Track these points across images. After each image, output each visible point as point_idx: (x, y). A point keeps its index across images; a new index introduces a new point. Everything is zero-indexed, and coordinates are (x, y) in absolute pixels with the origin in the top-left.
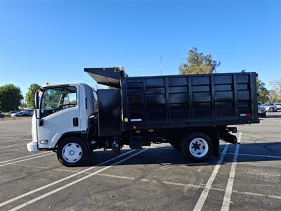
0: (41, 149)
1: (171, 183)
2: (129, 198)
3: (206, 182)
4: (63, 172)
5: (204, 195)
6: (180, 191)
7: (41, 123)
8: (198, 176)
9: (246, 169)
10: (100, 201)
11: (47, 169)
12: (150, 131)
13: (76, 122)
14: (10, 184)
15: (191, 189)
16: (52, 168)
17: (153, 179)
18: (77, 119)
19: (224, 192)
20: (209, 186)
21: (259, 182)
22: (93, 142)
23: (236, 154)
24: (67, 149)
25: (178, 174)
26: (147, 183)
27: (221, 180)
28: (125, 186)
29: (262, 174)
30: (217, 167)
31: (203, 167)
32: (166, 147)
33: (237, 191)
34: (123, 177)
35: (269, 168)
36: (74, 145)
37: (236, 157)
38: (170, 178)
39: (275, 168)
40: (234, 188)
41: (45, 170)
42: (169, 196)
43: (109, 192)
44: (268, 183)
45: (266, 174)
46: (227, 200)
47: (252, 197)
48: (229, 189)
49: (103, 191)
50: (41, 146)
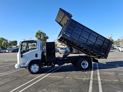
0: (21, 67)
1: (78, 78)
2: (64, 84)
3: (90, 77)
4: (32, 76)
5: (91, 82)
6: (82, 81)
7: (22, 56)
8: (86, 75)
9: (103, 72)
10: (54, 86)
11: (24, 76)
12: (65, 58)
13: (36, 55)
14: (12, 82)
15: (86, 80)
16: (26, 75)
17: (70, 77)
18: (37, 54)
19: (98, 80)
20: (92, 78)
21: (108, 76)
22: (44, 64)
23: (97, 66)
24: (33, 67)
25: (79, 75)
26: (69, 79)
27: (95, 76)
28: (61, 80)
29: (109, 73)
30: (92, 72)
31: (87, 72)
32: (70, 65)
33: (102, 80)
34: (58, 77)
35: (111, 71)
36: (35, 65)
37: (98, 68)
38: (76, 76)
39: (112, 71)
40: (101, 79)
41: (23, 76)
42: (79, 83)
43: (56, 83)
44: (112, 76)
45: (110, 73)
46: (100, 83)
47: (108, 81)
48: (99, 79)
49: (53, 82)
50: (21, 66)
